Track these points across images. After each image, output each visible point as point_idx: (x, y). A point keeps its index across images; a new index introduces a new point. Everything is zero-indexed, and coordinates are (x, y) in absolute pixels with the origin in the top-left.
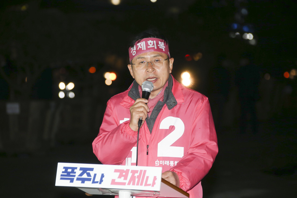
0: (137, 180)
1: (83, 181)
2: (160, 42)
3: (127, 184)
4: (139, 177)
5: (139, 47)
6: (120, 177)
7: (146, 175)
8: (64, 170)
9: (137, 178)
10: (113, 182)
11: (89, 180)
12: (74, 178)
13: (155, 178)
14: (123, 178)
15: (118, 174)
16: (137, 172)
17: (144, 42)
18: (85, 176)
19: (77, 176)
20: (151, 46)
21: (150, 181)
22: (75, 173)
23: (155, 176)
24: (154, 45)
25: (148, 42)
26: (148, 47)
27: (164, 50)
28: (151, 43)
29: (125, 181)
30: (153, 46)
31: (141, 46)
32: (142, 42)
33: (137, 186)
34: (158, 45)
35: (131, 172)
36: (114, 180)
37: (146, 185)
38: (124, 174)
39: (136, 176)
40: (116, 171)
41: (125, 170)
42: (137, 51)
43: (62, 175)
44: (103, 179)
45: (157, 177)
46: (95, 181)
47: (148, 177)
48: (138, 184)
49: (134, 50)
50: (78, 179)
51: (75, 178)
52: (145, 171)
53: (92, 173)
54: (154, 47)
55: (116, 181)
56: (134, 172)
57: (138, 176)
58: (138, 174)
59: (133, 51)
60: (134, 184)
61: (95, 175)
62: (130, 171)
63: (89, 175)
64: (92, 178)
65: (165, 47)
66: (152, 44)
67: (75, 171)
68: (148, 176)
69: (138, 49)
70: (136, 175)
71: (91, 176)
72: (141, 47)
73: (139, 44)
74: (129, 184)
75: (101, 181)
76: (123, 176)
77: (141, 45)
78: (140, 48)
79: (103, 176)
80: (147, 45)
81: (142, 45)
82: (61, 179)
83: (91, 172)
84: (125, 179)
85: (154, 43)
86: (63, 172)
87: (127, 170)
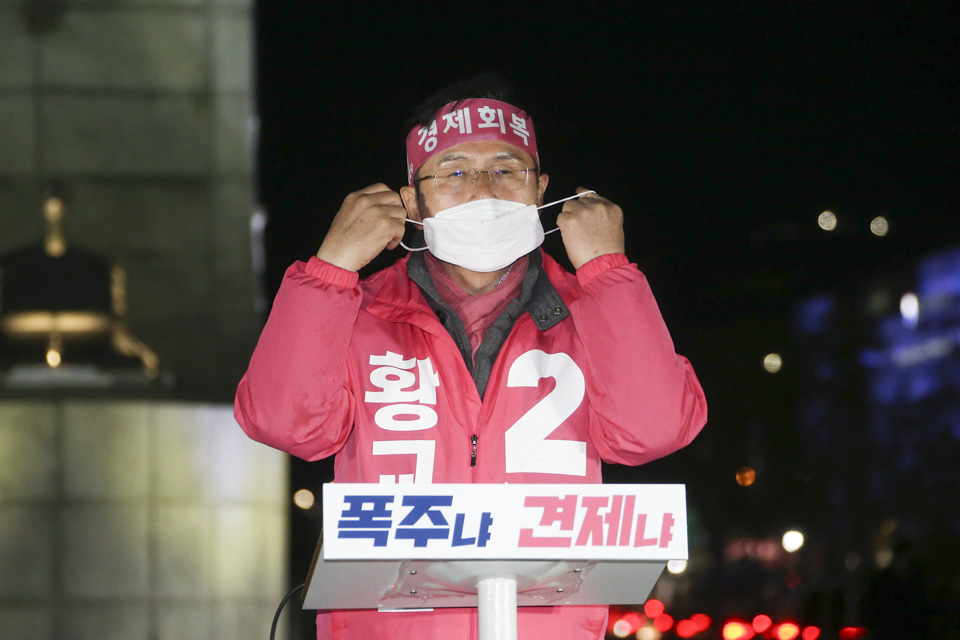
0: (606, 527)
1: (421, 538)
2: (514, 117)
3: (574, 541)
4: (612, 518)
5: (450, 123)
6: (546, 521)
7: (637, 511)
8: (347, 507)
9: (606, 522)
10: (526, 538)
11: (443, 534)
12: (387, 532)
13: (668, 520)
14: (557, 524)
15: (539, 511)
16: (603, 501)
17: (467, 110)
18: (424, 522)
19: (395, 526)
20: (489, 124)
21: (653, 530)
22: (389, 514)
23: (668, 512)
24: (497, 120)
25: (479, 110)
26: (481, 126)
27: (526, 143)
28: (488, 115)
29: (565, 534)
30: (496, 125)
31: (457, 122)
32: (460, 112)
33: (611, 548)
34: (511, 125)
35: (583, 505)
36: (530, 531)
37: (641, 542)
38: (560, 510)
39: (601, 517)
40: (531, 502)
41: (562, 497)
42: (440, 136)
43: (342, 524)
44: (491, 529)
45: (673, 517)
46: (464, 536)
47: (642, 519)
48: (611, 542)
49: (432, 136)
50: (401, 534)
51: (392, 532)
52: (631, 500)
53: (449, 513)
54: (499, 128)
55: (535, 534)
56: (593, 503)
57: (607, 515)
58: (608, 509)
59: (428, 137)
60: (598, 541)
61: (460, 519)
62: (579, 502)
63: (437, 518)
64: (451, 526)
65: (528, 134)
66: (493, 117)
67: (388, 507)
68: (643, 513)
69: (446, 131)
70: (602, 512)
71: (446, 523)
72: (455, 126)
73: (447, 117)
74: (582, 541)
75: (484, 537)
76: (557, 519)
77: (456, 119)
78: (451, 127)
79: (487, 520)
80: (476, 119)
81: (458, 118)
82: (342, 535)
83: (444, 510)
84: (567, 524)
85: (496, 115)
86: (345, 514)
87: (567, 497)
